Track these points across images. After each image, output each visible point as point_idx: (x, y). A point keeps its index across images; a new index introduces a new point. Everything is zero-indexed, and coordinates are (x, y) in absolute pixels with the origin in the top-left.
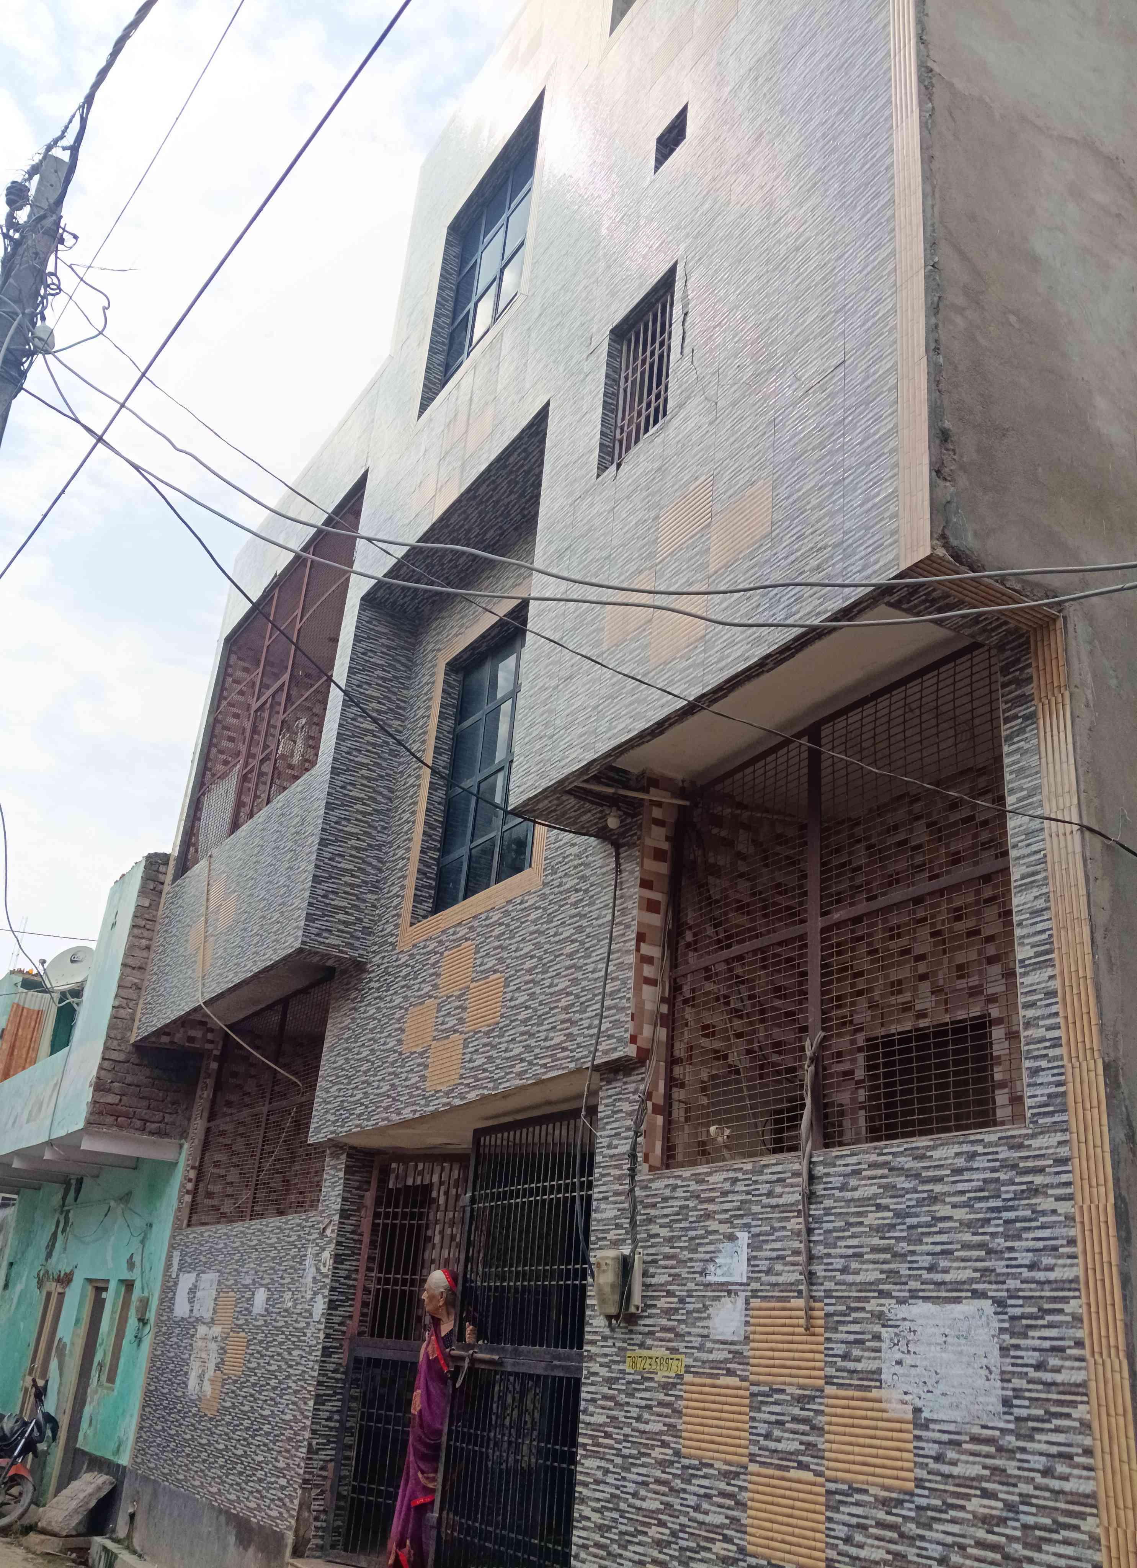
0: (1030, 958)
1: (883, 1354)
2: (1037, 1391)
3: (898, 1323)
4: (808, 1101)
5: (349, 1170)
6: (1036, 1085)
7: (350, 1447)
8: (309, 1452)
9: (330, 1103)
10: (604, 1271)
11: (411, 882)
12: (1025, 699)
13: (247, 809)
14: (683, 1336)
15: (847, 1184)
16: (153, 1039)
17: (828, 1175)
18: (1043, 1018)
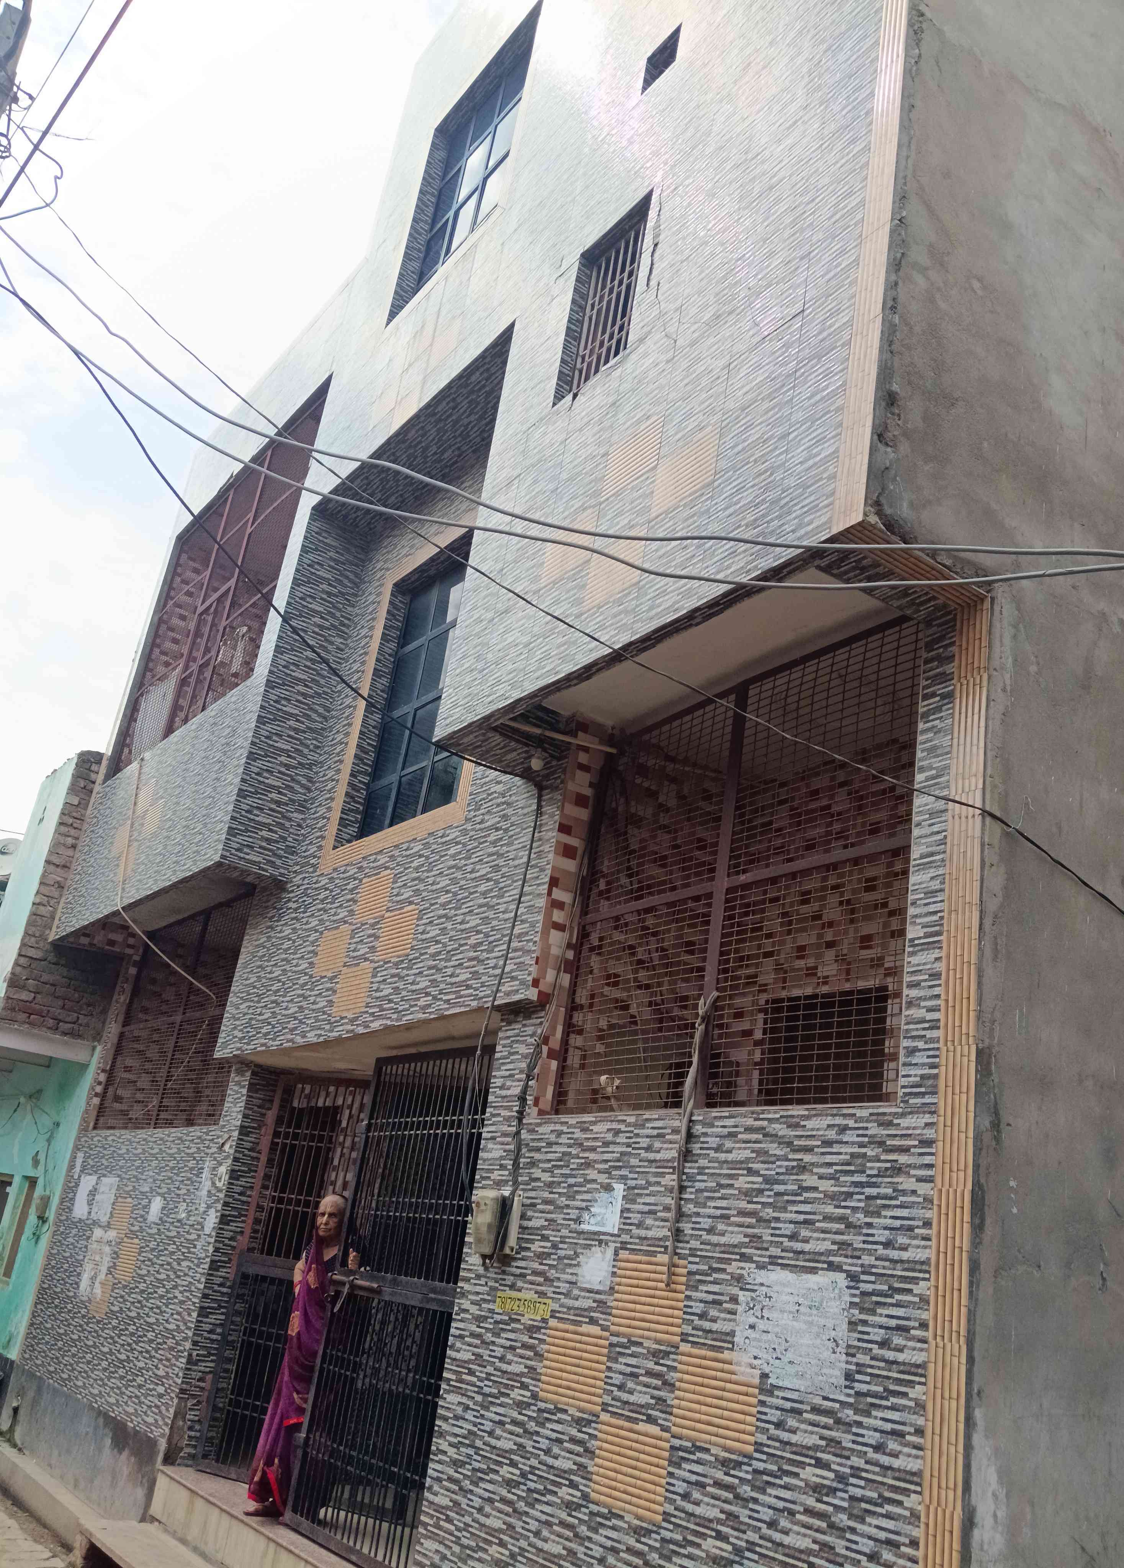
0: (919, 938)
1: (738, 1317)
2: (879, 1368)
3: (756, 1288)
4: (695, 1059)
5: (252, 1088)
6: (910, 1065)
7: (229, 1360)
8: (188, 1363)
9: (238, 1019)
10: (482, 1211)
11: (338, 804)
12: (945, 678)
13: (182, 715)
14: (552, 1281)
15: (723, 1144)
16: (72, 940)
17: (705, 1134)
18: (925, 999)
